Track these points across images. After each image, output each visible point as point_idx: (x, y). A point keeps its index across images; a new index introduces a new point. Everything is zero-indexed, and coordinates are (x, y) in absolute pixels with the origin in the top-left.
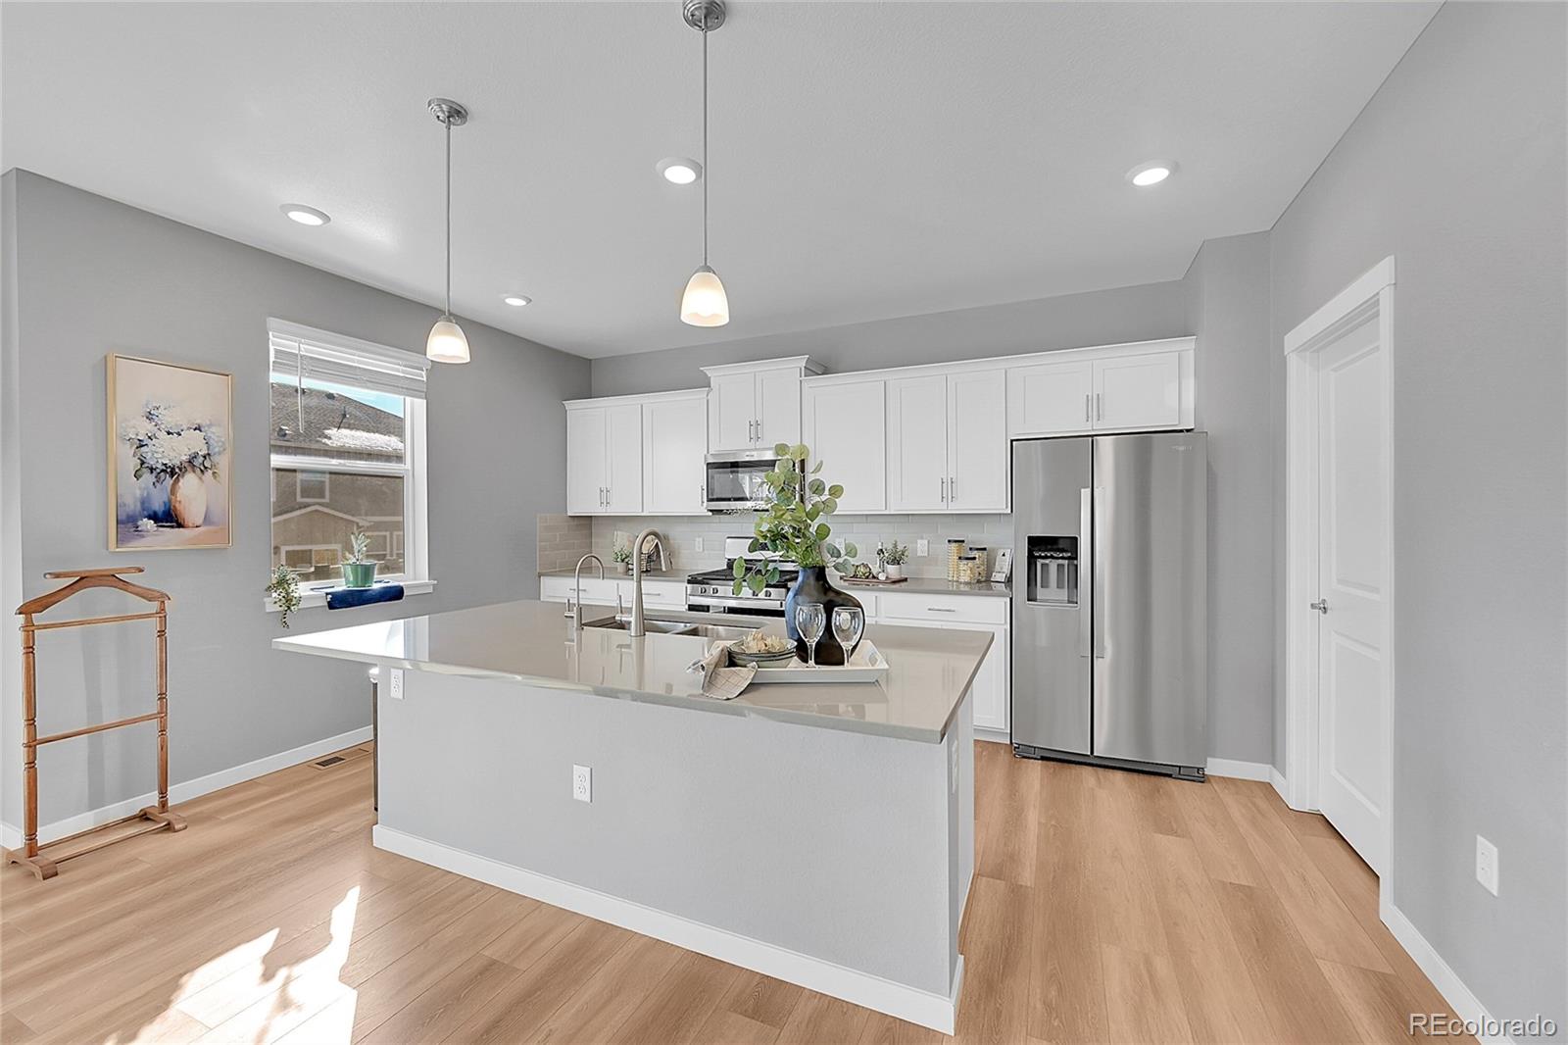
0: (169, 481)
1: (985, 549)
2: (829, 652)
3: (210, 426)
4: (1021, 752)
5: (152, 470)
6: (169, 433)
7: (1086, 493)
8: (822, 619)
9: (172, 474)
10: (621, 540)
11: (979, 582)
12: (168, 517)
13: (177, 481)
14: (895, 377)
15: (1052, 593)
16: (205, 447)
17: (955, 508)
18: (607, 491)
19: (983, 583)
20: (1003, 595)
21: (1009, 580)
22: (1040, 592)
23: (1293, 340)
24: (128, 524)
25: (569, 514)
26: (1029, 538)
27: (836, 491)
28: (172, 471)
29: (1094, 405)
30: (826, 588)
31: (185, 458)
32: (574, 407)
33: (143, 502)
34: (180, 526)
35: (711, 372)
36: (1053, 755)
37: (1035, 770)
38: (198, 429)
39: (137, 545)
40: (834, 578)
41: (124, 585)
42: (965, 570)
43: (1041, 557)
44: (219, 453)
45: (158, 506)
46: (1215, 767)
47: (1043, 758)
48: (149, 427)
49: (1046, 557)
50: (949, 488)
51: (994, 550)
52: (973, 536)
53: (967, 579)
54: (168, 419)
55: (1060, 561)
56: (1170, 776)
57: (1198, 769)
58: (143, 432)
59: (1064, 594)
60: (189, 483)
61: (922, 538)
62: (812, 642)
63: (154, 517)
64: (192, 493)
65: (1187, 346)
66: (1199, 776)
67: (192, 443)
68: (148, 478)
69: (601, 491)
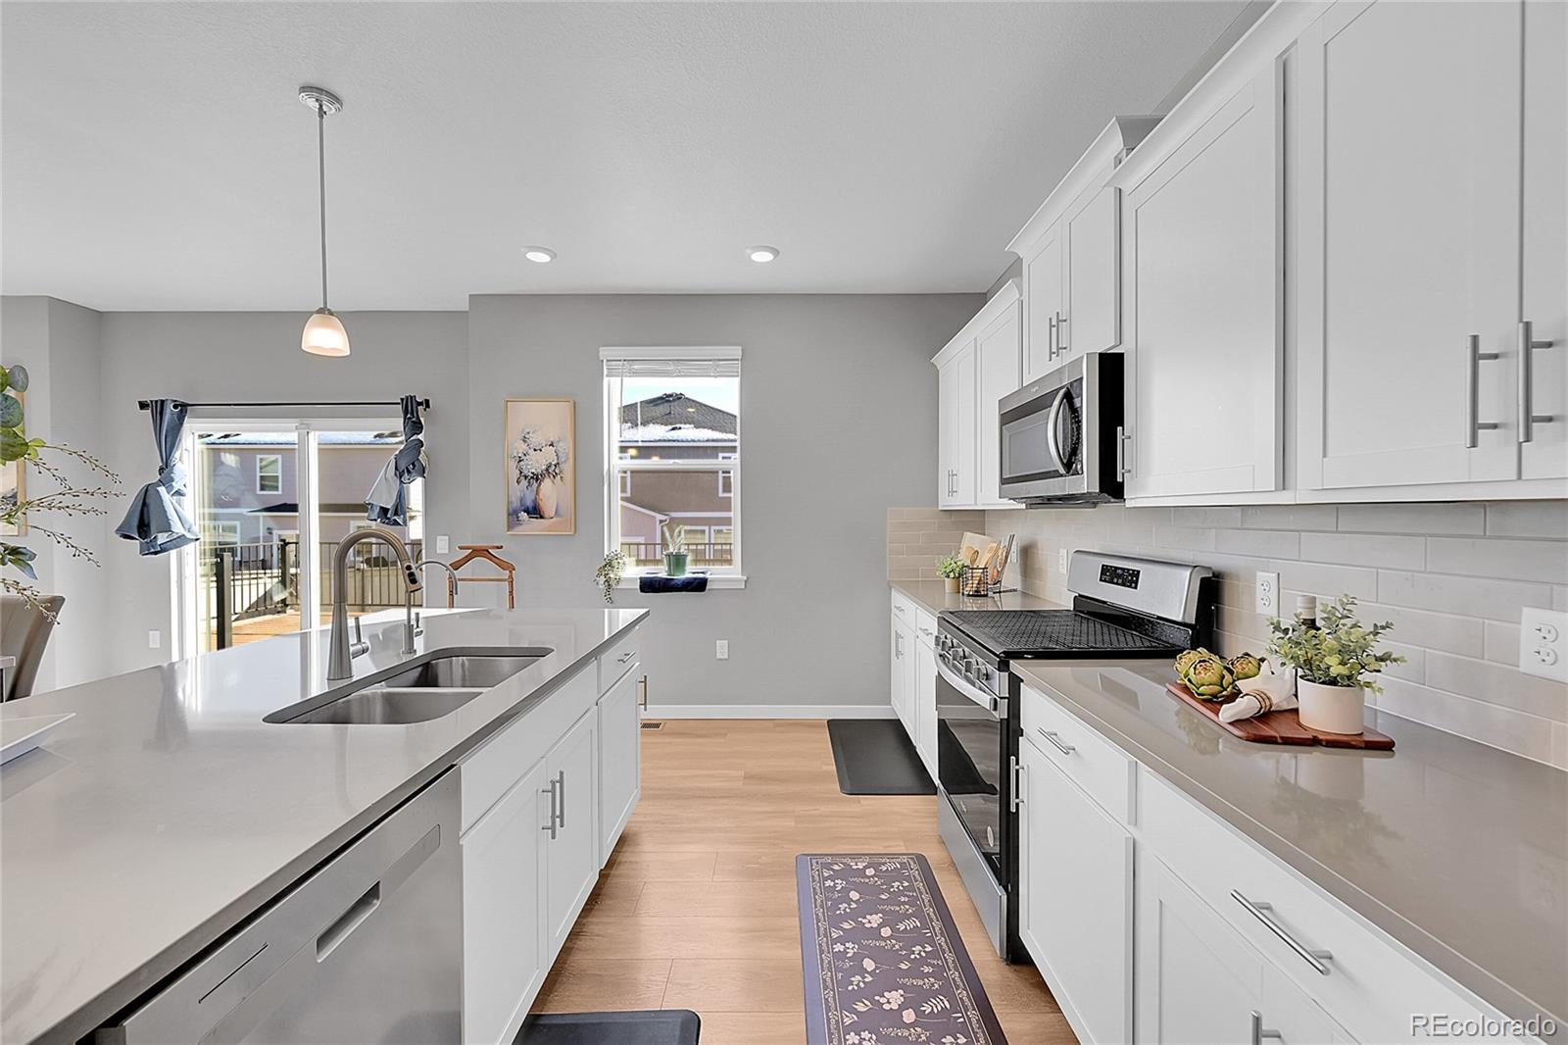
0: (535, 485)
3: (559, 442)
5: (526, 477)
6: (535, 450)
9: (537, 479)
12: (535, 512)
13: (540, 485)
16: (556, 458)
24: (513, 517)
25: (940, 509)
28: (537, 478)
31: (544, 467)
32: (941, 363)
33: (522, 500)
34: (542, 517)
38: (552, 445)
39: (518, 531)
41: (492, 557)
44: (565, 461)
45: (529, 503)
48: (524, 446)
54: (535, 440)
58: (521, 451)
60: (547, 483)
63: (527, 511)
64: (550, 494)
67: (547, 456)
68: (524, 483)
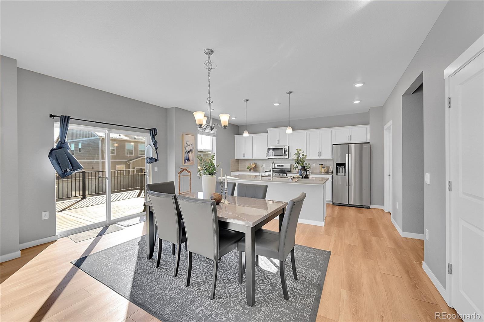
1: (327, 166)
2: (307, 177)
4: (335, 204)
6: (188, 146)
7: (347, 155)
8: (305, 173)
10: (247, 164)
11: (326, 172)
12: (189, 160)
14: (308, 131)
15: (341, 174)
16: (192, 148)
17: (321, 158)
18: (245, 154)
19: (327, 172)
20: (331, 175)
21: (332, 172)
22: (338, 174)
23: (385, 127)
24: (185, 161)
25: (236, 159)
26: (336, 163)
27: (306, 156)
29: (349, 137)
30: (305, 169)
31: (190, 150)
32: (237, 137)
35: (268, 130)
36: (341, 205)
37: (337, 207)
38: (191, 145)
39: (185, 164)
40: (306, 168)
41: (187, 170)
42: (323, 171)
43: (338, 167)
45: (187, 158)
46: (372, 206)
47: (339, 205)
49: (339, 167)
50: (320, 154)
51: (329, 166)
52: (325, 163)
53: (324, 172)
54: (188, 143)
55: (342, 168)
56: (363, 208)
57: (369, 206)
59: (343, 174)
60: (190, 154)
61: (314, 164)
62: (304, 176)
64: (191, 156)
65: (368, 126)
66: (369, 207)
68: (186, 153)
69: (243, 154)
